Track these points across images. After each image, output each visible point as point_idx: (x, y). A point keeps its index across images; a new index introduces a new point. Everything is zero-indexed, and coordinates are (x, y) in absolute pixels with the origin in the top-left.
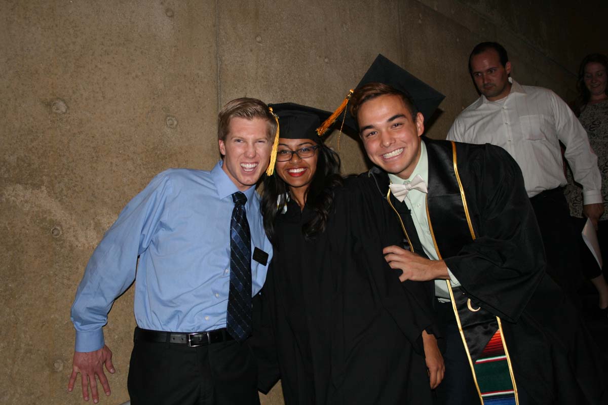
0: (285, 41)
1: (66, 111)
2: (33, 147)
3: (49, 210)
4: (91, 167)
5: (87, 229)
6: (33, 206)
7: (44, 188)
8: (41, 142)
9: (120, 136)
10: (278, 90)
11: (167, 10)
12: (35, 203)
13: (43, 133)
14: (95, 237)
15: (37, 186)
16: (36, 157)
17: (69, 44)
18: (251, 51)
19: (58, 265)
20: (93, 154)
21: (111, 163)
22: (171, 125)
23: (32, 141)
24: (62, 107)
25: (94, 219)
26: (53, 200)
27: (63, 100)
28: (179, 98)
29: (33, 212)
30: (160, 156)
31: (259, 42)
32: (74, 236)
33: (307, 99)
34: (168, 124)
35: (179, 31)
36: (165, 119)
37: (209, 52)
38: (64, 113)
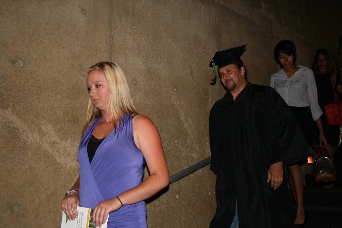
0: (150, 28)
1: (23, 65)
2: (4, 86)
3: (12, 121)
4: (37, 97)
5: (34, 132)
6: (3, 119)
7: (9, 109)
8: (8, 83)
9: (54, 80)
10: (145, 56)
11: (82, 11)
12: (4, 117)
13: (10, 78)
14: (38, 137)
15: (6, 108)
16: (5, 91)
17: (26, 29)
18: (130, 34)
19: (17, 152)
20: (38, 90)
21: (48, 95)
22: (83, 75)
23: (3, 82)
24: (21, 63)
25: (37, 126)
26: (15, 115)
27: (22, 60)
28: (88, 59)
29: (3, 122)
30: (76, 92)
31: (134, 29)
32: (26, 136)
33: (161, 61)
34: (81, 74)
35: (89, 22)
36: (80, 71)
37: (106, 34)
38: (23, 67)
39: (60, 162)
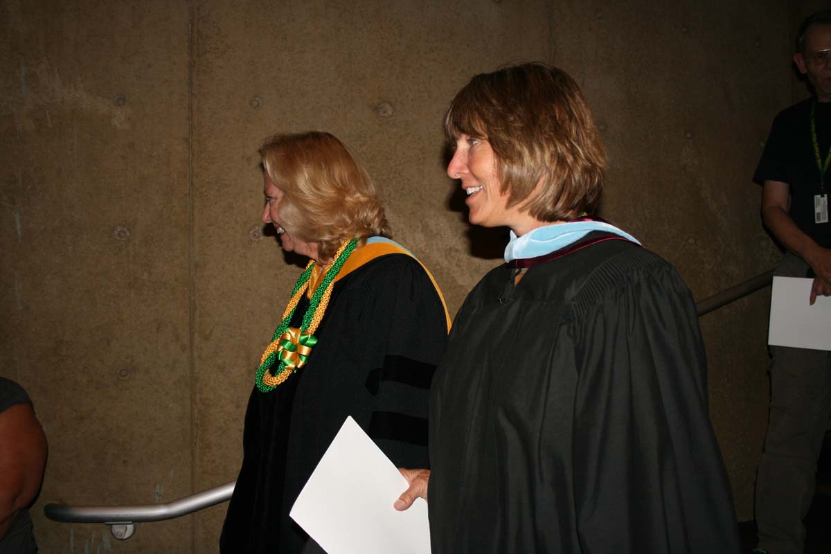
1: (393, 113)
2: (362, 152)
4: (418, 169)
5: (414, 230)
10: (623, 71)
13: (371, 137)
14: (423, 239)
17: (394, 45)
18: (590, 29)
23: (361, 146)
24: (389, 110)
25: (421, 221)
27: (390, 103)
31: (600, 19)
32: (403, 239)
35: (508, 18)
37: (542, 37)
38: (392, 116)
39: (462, 283)
